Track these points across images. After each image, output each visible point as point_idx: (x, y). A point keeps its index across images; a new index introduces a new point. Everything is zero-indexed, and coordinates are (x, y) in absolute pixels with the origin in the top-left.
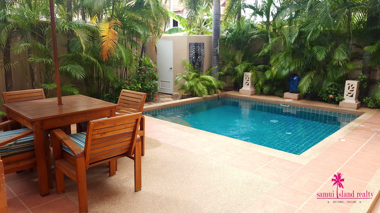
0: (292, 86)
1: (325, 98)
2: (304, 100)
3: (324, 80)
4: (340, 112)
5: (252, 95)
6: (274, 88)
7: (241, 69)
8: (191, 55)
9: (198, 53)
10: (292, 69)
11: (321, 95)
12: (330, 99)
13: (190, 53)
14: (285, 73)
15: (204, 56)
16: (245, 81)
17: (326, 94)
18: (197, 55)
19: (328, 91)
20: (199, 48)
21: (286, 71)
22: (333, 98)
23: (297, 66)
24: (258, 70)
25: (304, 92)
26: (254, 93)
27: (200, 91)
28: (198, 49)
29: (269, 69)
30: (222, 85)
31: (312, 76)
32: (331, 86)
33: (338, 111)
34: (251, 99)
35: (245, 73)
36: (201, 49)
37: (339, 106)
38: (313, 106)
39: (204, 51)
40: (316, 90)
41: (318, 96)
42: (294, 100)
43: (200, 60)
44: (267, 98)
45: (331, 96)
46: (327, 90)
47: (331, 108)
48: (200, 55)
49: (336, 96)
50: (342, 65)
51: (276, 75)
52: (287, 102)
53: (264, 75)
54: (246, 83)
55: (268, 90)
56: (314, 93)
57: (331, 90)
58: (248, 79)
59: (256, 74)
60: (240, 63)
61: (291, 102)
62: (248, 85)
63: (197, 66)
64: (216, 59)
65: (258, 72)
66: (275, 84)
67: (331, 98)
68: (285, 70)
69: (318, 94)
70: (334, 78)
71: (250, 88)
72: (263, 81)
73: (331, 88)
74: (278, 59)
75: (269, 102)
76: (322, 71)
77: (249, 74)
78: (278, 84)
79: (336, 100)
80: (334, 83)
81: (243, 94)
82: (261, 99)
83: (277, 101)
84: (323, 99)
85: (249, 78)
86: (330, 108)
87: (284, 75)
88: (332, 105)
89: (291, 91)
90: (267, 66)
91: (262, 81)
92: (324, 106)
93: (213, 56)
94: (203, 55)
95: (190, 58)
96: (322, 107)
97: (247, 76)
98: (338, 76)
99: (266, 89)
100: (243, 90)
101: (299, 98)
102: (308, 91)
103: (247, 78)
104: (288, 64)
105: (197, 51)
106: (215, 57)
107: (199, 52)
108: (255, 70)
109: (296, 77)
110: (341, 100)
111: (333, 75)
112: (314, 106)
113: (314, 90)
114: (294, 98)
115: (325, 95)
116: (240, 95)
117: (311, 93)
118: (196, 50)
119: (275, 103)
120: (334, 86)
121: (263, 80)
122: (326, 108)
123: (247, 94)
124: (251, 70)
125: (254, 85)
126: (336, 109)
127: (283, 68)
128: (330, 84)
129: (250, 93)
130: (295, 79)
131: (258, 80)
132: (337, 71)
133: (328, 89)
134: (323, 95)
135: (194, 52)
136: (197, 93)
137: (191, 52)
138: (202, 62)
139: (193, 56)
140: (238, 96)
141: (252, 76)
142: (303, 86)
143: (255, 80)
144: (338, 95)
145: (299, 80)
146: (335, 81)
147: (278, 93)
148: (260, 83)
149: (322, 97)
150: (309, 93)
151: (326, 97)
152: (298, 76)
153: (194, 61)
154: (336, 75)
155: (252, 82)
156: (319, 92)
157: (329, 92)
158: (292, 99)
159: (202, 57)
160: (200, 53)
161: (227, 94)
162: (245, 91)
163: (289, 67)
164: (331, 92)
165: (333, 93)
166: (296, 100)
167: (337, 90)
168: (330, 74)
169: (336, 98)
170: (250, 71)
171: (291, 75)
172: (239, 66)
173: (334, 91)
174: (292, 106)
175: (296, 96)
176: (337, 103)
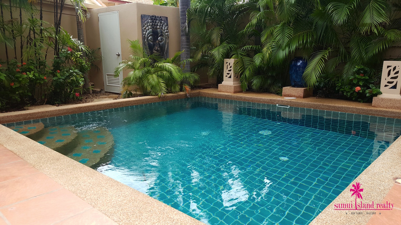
0: (294, 76)
1: (347, 92)
2: (314, 98)
3: (345, 63)
4: (374, 115)
5: (235, 92)
6: (269, 81)
7: (219, 52)
8: (144, 33)
9: (157, 32)
10: (294, 47)
11: (341, 88)
12: (355, 94)
13: (143, 31)
14: (282, 54)
15: (168, 37)
16: (226, 71)
17: (350, 87)
18: (155, 34)
19: (352, 80)
20: (159, 24)
21: (284, 52)
22: (361, 92)
23: (301, 42)
24: (244, 56)
25: (312, 84)
26: (238, 90)
27: (153, 87)
28: (157, 25)
29: (260, 52)
30: (192, 79)
31: (326, 56)
32: (358, 72)
33: (370, 112)
34: (234, 98)
35: (226, 60)
36: (163, 26)
37: (373, 105)
38: (328, 106)
39: (167, 29)
40: (333, 80)
41: (336, 89)
42: (297, 97)
43: (162, 43)
44: (256, 96)
45: (358, 89)
46: (350, 79)
47: (359, 109)
48: (162, 35)
49: (365, 88)
50: (376, 32)
51: (270, 59)
52: (287, 101)
53: (252, 61)
54: (227, 75)
55: (258, 85)
56: (329, 86)
57: (358, 79)
58: (230, 69)
59: (242, 60)
60: (218, 44)
61: (292, 101)
62: (230, 77)
63: (157, 51)
64: (185, 41)
65: (244, 57)
66: (270, 74)
67: (358, 93)
68: (283, 50)
69: (336, 86)
70: (361, 58)
71: (233, 81)
72: (251, 70)
73: (357, 76)
74: (272, 34)
75: (259, 102)
76: (342, 49)
77: (231, 61)
78: (274, 74)
79: (368, 95)
80: (363, 67)
81: (224, 92)
82: (248, 98)
83: (271, 100)
84: (345, 94)
85: (231, 67)
86: (356, 109)
87: (282, 58)
88: (360, 103)
89: (293, 84)
90: (256, 47)
91: (249, 69)
92: (346, 106)
93: (181, 37)
94: (166, 36)
95: (144, 38)
96: (342, 107)
97: (228, 64)
98: (370, 54)
99: (256, 82)
100: (222, 85)
101: (306, 95)
102: (319, 82)
103: (229, 67)
104: (287, 40)
105: (156, 28)
106: (184, 38)
107: (159, 30)
108: (241, 54)
109: (301, 62)
110: (376, 95)
111: (360, 53)
112: (330, 106)
113: (329, 81)
114: (298, 95)
115: (347, 88)
116: (219, 93)
117: (324, 86)
118: (154, 26)
119: (268, 102)
120: (362, 72)
121: (251, 68)
122: (349, 108)
123: (228, 91)
124: (235, 54)
125: (239, 76)
126: (367, 110)
127: (279, 47)
128: (356, 69)
129: (233, 90)
130: (299, 64)
131: (243, 69)
132: (367, 46)
133: (352, 77)
134: (344, 89)
135: (151, 30)
136: (149, 89)
137: (145, 29)
138: (166, 46)
139: (148, 34)
140: (215, 95)
141: (236, 64)
142: (311, 73)
143: (239, 69)
144: (370, 86)
145: (305, 65)
146: (363, 64)
147: (274, 89)
148: (247, 73)
149: (343, 92)
150: (322, 85)
151: (349, 92)
152: (304, 60)
153: (152, 43)
154: (366, 53)
155: (235, 74)
156: (337, 83)
157: (355, 82)
158: (294, 96)
159: (165, 39)
160: (162, 32)
161: (201, 93)
162: (225, 86)
163: (288, 45)
164: (358, 82)
165: (361, 83)
166: (301, 97)
167: (367, 78)
168: (354, 53)
169: (367, 91)
170: (233, 56)
171: (293, 58)
172: (217, 48)
173: (363, 80)
174: (294, 107)
175: (300, 91)
176: (369, 101)
